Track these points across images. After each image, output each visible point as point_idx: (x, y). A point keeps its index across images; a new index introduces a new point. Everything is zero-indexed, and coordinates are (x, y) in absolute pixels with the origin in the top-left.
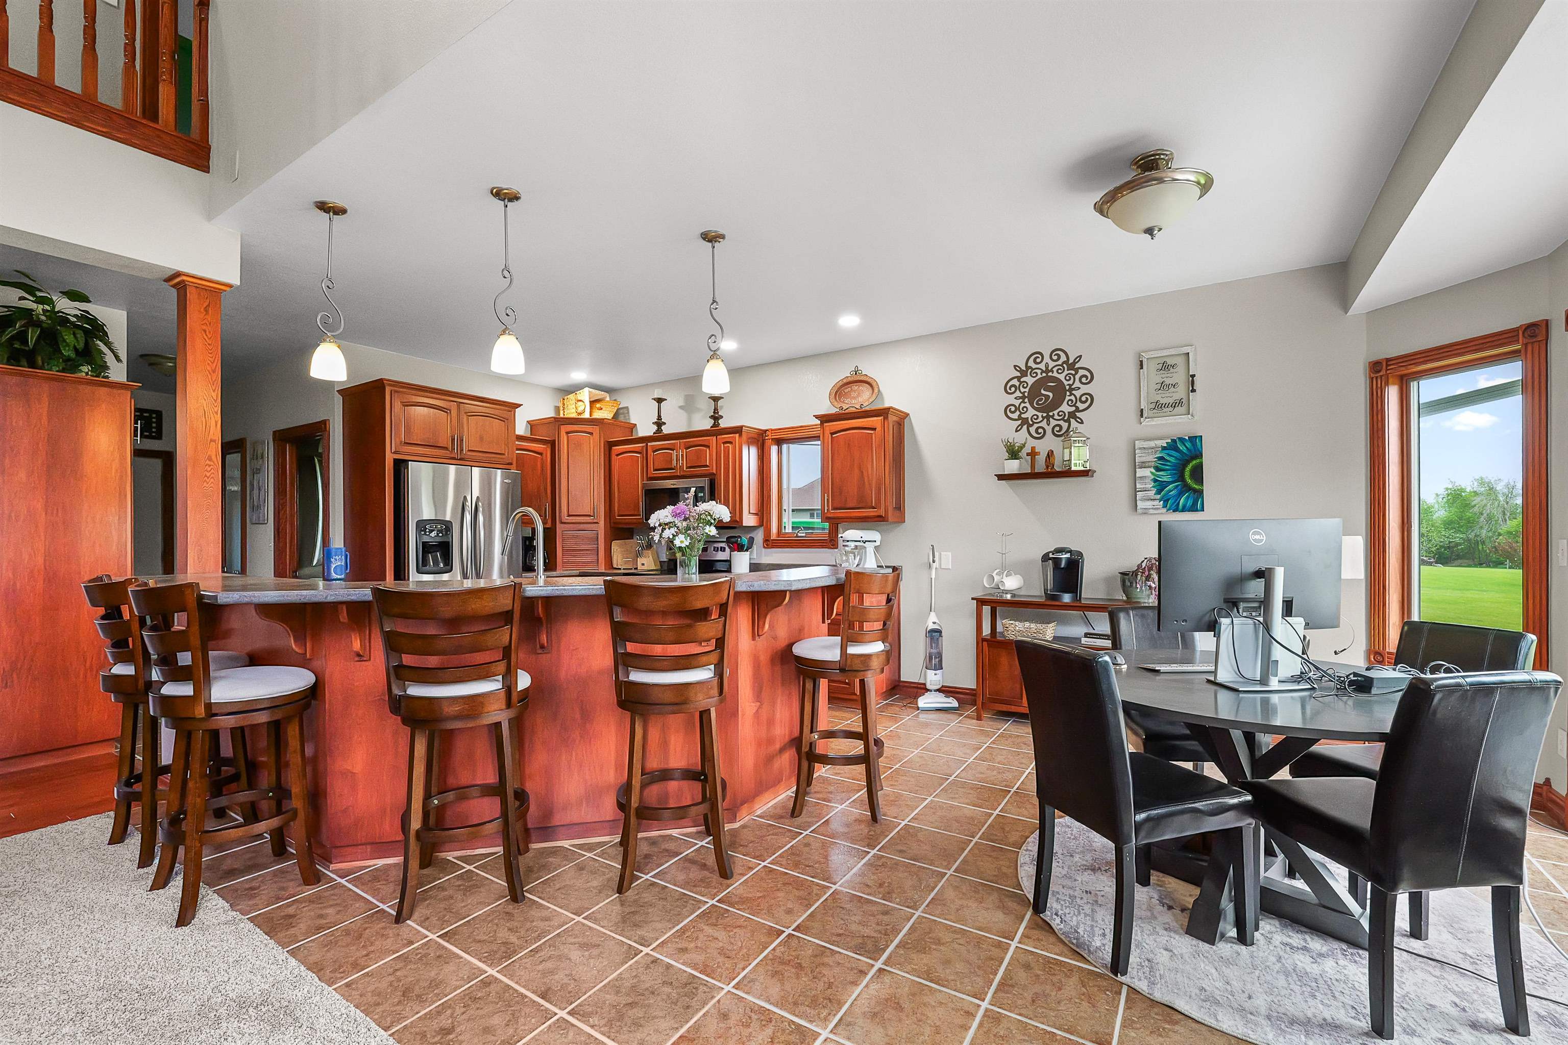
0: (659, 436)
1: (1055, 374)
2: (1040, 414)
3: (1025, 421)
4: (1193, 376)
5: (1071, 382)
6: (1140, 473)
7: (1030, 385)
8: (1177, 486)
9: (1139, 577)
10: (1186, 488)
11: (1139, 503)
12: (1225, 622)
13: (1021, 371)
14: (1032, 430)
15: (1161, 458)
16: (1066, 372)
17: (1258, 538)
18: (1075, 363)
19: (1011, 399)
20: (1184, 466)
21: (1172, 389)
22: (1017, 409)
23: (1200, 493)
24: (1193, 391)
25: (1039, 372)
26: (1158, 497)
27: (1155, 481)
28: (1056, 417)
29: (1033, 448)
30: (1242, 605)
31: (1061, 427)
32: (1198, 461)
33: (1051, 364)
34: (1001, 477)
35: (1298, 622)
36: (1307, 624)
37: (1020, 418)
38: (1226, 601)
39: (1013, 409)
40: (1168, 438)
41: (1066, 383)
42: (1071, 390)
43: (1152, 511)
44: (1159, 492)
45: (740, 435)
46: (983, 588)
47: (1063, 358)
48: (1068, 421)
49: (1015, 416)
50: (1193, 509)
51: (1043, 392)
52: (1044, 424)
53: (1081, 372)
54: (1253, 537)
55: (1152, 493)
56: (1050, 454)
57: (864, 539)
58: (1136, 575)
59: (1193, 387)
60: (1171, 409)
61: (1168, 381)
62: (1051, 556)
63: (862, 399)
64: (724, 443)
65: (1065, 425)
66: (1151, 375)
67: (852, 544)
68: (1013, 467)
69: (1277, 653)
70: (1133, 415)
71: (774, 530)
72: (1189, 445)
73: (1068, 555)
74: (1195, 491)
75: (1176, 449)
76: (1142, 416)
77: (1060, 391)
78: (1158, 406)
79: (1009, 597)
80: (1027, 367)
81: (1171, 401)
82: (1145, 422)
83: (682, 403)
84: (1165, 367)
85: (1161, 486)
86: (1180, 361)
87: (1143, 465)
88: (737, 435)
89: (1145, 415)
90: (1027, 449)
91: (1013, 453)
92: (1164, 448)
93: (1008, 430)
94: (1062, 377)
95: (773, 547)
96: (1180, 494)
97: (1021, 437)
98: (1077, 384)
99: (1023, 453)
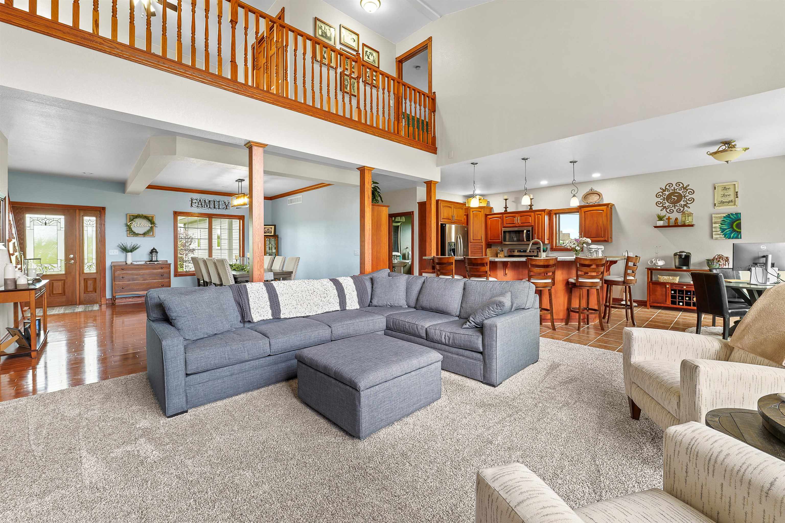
0: (506, 212)
1: (678, 191)
2: (671, 205)
3: (665, 207)
4: (737, 192)
5: (685, 194)
6: (714, 225)
7: (667, 195)
8: (730, 230)
9: (715, 261)
10: (734, 231)
11: (714, 236)
12: (753, 269)
13: (663, 190)
14: (668, 210)
15: (724, 220)
16: (683, 190)
17: (763, 247)
18: (686, 187)
19: (659, 200)
20: (733, 223)
21: (728, 196)
22: (661, 203)
23: (740, 232)
24: (737, 197)
25: (671, 190)
26: (722, 234)
27: (721, 228)
28: (678, 206)
29: (669, 217)
30: (758, 265)
31: (680, 210)
32: (739, 221)
33: (676, 188)
34: (655, 227)
35: (776, 269)
36: (779, 269)
37: (662, 206)
38: (753, 263)
39: (660, 203)
40: (726, 213)
41: (682, 194)
42: (685, 196)
43: (719, 239)
44: (722, 232)
45: (544, 212)
46: (650, 265)
47: (681, 185)
48: (683, 207)
49: (661, 205)
50: (737, 238)
51: (672, 197)
52: (673, 208)
53: (689, 190)
54: (762, 247)
55: (719, 233)
56: (676, 219)
57: (598, 248)
58: (714, 260)
59: (737, 196)
60: (728, 203)
61: (726, 194)
62: (678, 254)
63: (594, 199)
64: (537, 215)
65: (682, 209)
66: (719, 192)
67: (593, 250)
68: (661, 223)
69: (769, 276)
70: (711, 206)
71: (554, 245)
72: (735, 216)
73: (685, 254)
74: (737, 232)
75: (730, 217)
76: (715, 206)
77: (680, 197)
78: (722, 202)
79: (659, 268)
80: (666, 189)
81: (728, 201)
82: (716, 208)
83: (514, 200)
84: (725, 188)
85: (723, 230)
86: (732, 187)
87: (716, 223)
88: (543, 212)
89: (716, 205)
90: (667, 217)
91: (660, 218)
92: (724, 217)
93: (658, 210)
94: (681, 192)
95: (554, 251)
96: (731, 233)
97: (664, 213)
98: (687, 194)
99: (665, 219)
